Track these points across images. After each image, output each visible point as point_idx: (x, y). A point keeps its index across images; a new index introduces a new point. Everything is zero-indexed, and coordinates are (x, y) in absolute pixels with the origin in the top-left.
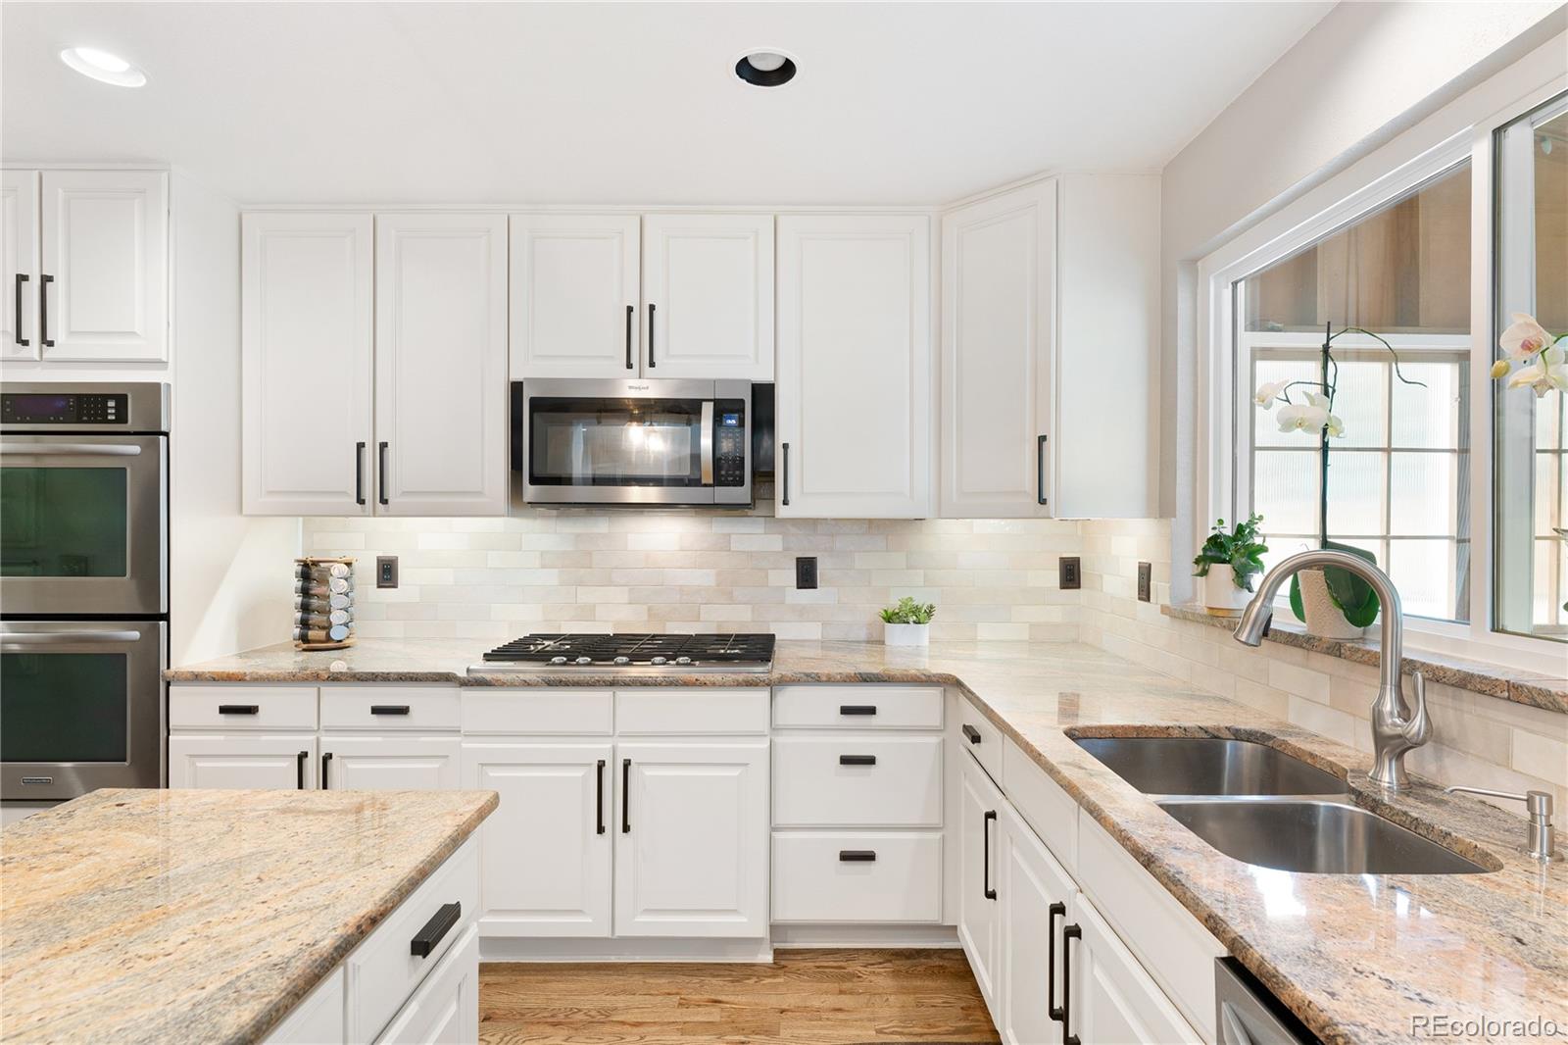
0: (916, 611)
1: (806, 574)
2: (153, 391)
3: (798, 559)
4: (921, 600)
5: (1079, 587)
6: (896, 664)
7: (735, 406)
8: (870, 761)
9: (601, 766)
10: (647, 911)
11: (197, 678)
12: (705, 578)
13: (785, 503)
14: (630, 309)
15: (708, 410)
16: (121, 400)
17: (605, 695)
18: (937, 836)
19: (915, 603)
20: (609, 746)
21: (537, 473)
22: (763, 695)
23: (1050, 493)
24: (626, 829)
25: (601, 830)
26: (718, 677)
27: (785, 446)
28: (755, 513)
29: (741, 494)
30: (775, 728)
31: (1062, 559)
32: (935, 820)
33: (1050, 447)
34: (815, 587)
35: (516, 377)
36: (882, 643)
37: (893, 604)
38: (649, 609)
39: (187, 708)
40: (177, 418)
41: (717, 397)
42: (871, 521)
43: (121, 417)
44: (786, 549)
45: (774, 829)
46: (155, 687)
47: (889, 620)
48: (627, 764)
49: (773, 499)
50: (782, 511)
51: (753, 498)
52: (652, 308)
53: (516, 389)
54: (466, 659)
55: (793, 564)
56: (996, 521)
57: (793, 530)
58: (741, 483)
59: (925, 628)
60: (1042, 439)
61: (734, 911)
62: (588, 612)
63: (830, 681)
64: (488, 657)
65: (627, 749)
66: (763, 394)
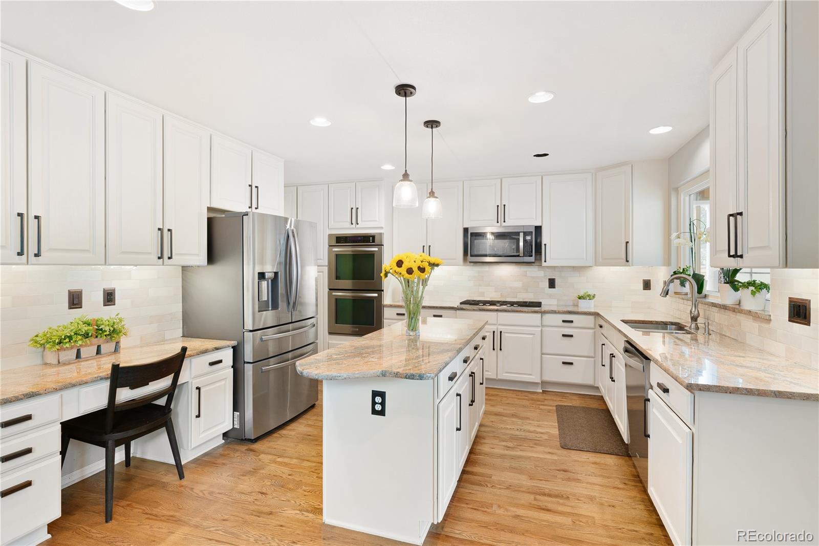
0: (589, 296)
1: (552, 283)
2: (381, 234)
3: (549, 279)
4: (591, 293)
5: (650, 289)
6: (580, 310)
7: (530, 233)
8: (572, 336)
9: (494, 332)
10: (506, 372)
11: (391, 306)
12: (519, 285)
13: (545, 261)
14: (498, 206)
15: (522, 235)
16: (373, 237)
17: (495, 313)
18: (593, 359)
19: (589, 293)
20: (496, 327)
21: (472, 254)
22: (539, 315)
23: (630, 259)
24: (501, 349)
25: (494, 349)
26: (526, 310)
27: (545, 245)
28: (535, 264)
29: (532, 259)
30: (542, 326)
31: (644, 280)
32: (592, 355)
33: (630, 245)
34: (555, 288)
35: (466, 226)
36: (578, 306)
37: (582, 294)
38: (501, 294)
39: (388, 313)
40: (385, 242)
41: (525, 231)
42: (574, 267)
43: (373, 241)
44: (545, 276)
45: (542, 354)
46: (380, 307)
47: (580, 298)
48: (501, 332)
49: (541, 260)
50: (544, 264)
51: (535, 259)
52: (504, 205)
53: (466, 230)
54: (456, 304)
55: (548, 280)
56: (619, 267)
57: (547, 270)
58: (532, 256)
59: (592, 301)
60: (627, 242)
61: (530, 375)
62: (482, 294)
63: (559, 313)
64: (461, 303)
65: (501, 328)
66: (538, 229)
